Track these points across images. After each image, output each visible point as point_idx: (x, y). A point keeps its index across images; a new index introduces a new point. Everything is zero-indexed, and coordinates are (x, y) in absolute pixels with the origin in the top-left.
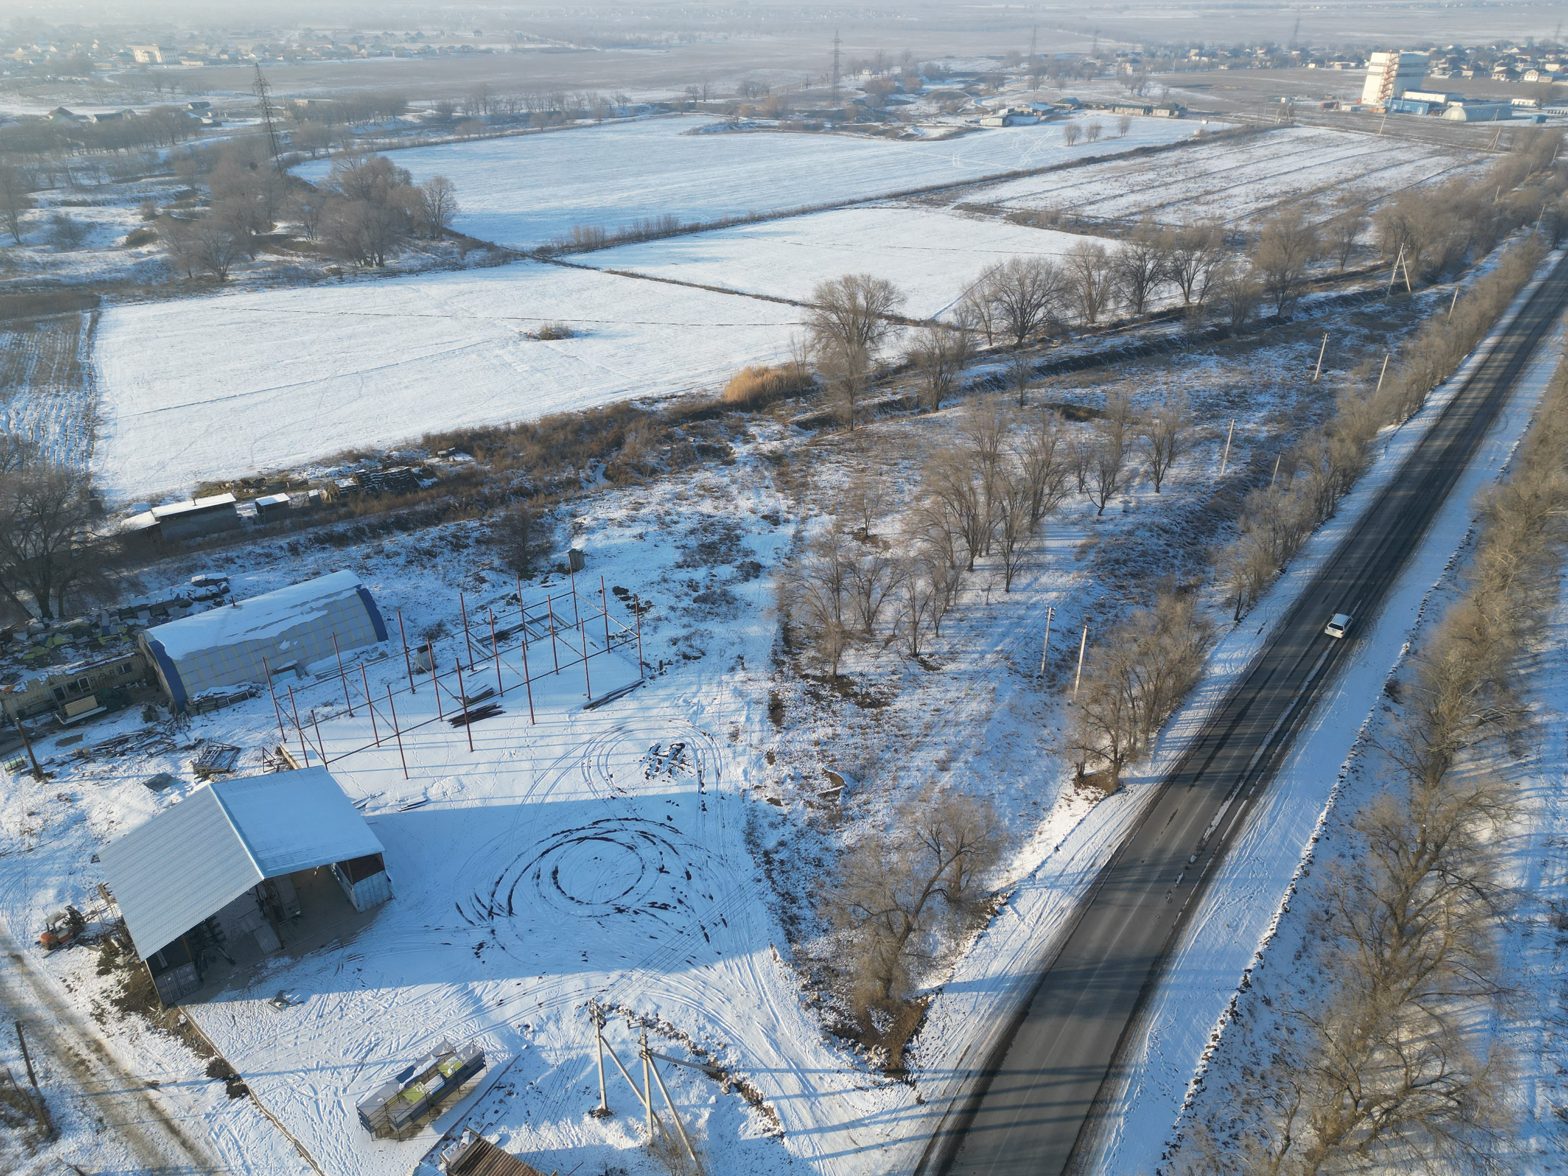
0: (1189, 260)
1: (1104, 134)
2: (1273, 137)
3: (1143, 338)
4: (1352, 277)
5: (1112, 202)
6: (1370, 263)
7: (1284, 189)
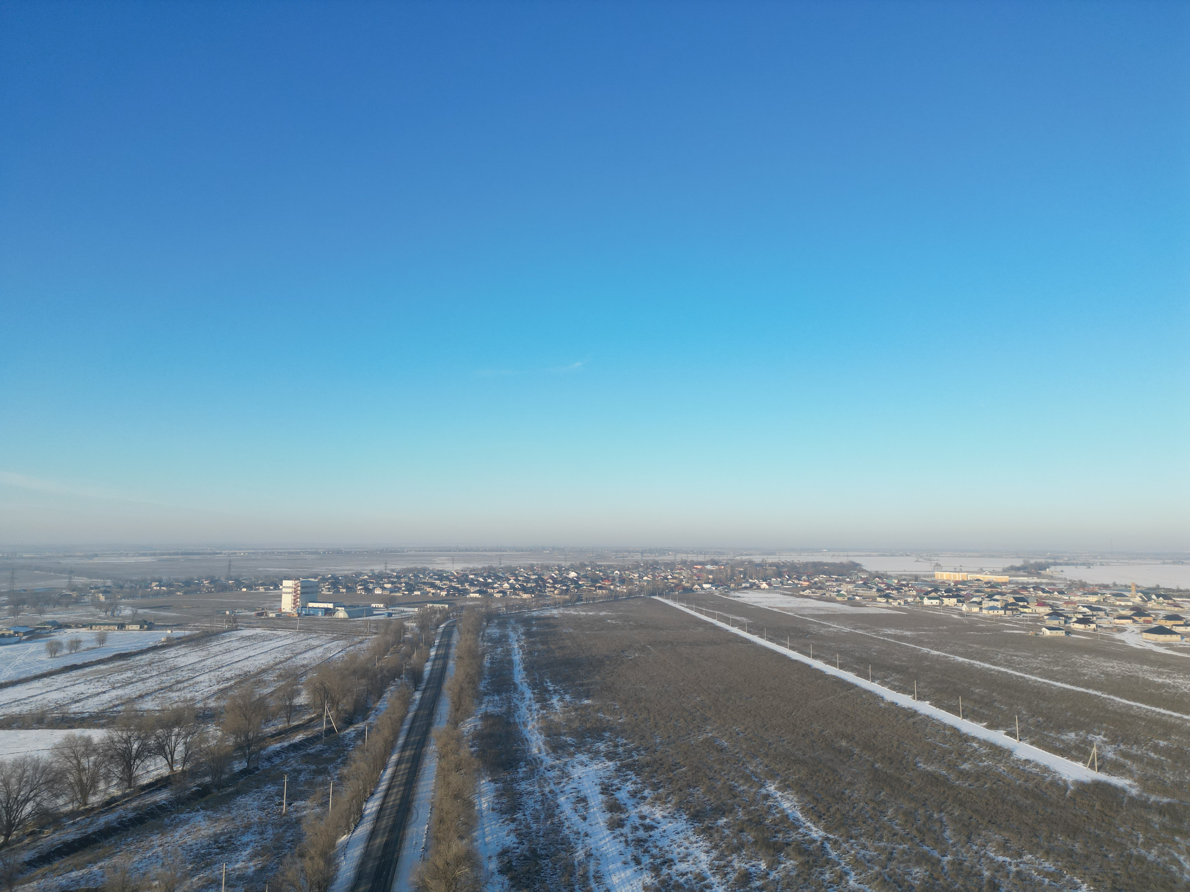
0: (169, 737)
1: (84, 646)
2: (223, 638)
3: (135, 809)
4: (297, 729)
5: (96, 699)
6: (307, 717)
7: (237, 673)
